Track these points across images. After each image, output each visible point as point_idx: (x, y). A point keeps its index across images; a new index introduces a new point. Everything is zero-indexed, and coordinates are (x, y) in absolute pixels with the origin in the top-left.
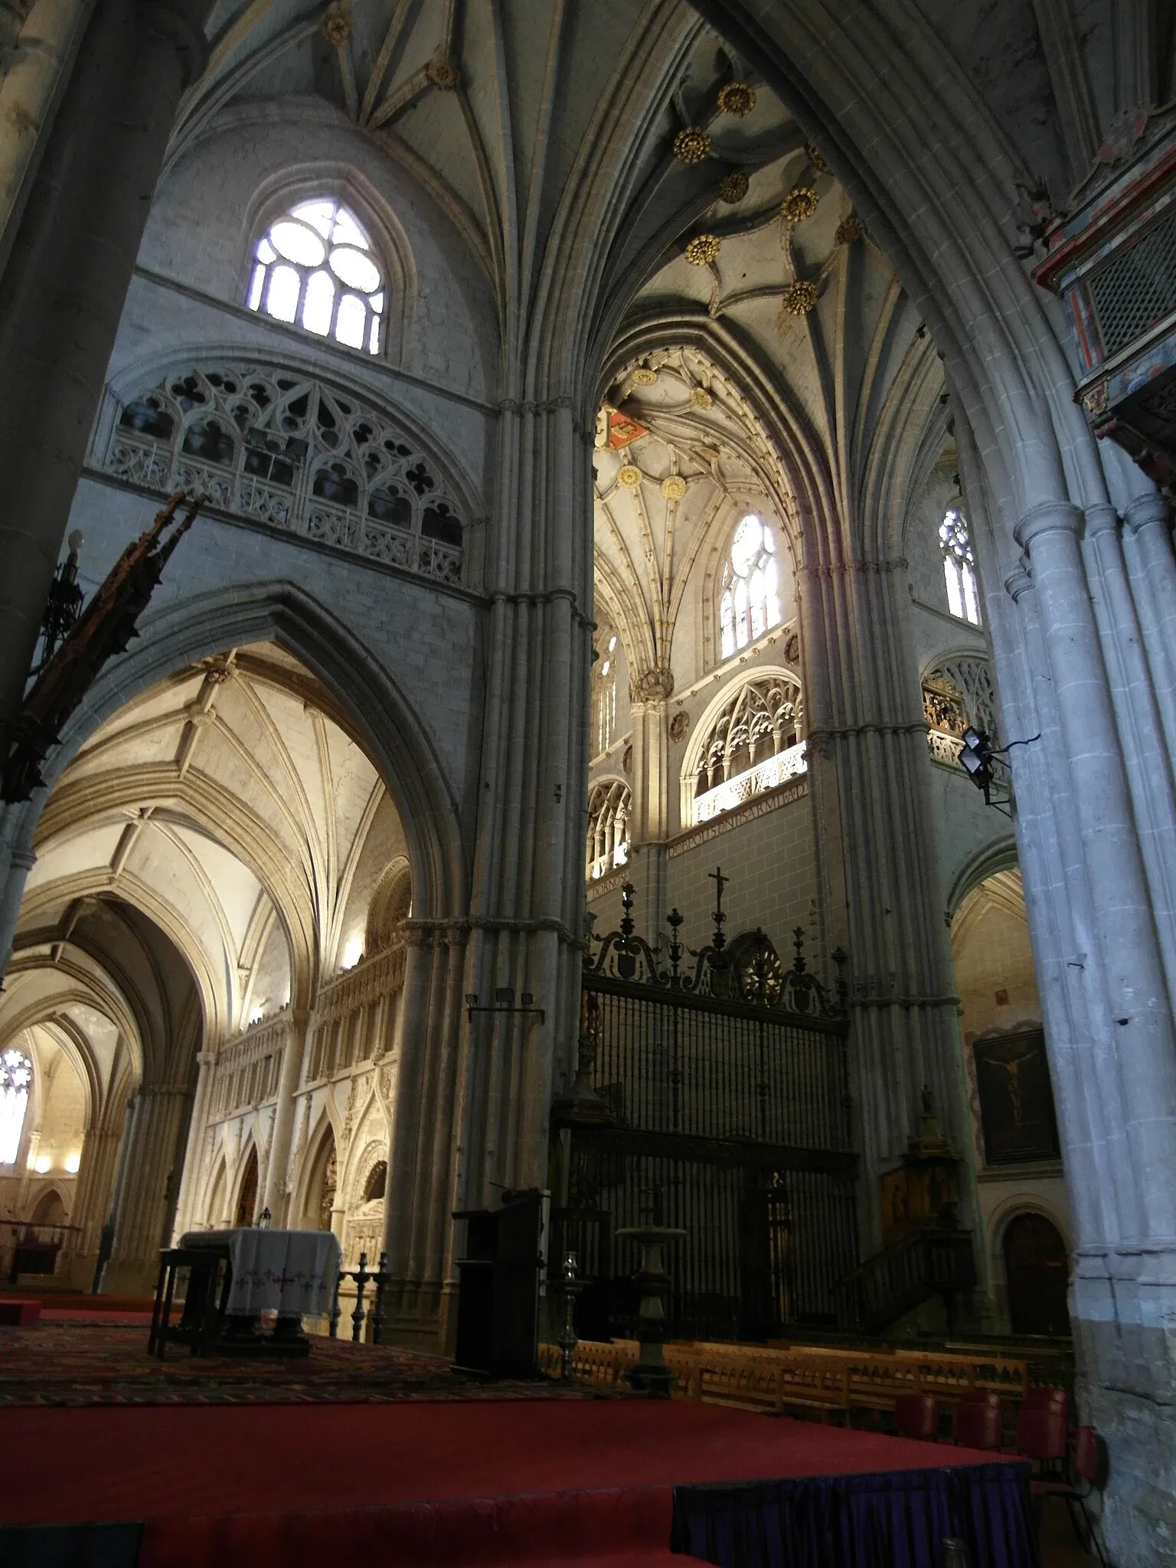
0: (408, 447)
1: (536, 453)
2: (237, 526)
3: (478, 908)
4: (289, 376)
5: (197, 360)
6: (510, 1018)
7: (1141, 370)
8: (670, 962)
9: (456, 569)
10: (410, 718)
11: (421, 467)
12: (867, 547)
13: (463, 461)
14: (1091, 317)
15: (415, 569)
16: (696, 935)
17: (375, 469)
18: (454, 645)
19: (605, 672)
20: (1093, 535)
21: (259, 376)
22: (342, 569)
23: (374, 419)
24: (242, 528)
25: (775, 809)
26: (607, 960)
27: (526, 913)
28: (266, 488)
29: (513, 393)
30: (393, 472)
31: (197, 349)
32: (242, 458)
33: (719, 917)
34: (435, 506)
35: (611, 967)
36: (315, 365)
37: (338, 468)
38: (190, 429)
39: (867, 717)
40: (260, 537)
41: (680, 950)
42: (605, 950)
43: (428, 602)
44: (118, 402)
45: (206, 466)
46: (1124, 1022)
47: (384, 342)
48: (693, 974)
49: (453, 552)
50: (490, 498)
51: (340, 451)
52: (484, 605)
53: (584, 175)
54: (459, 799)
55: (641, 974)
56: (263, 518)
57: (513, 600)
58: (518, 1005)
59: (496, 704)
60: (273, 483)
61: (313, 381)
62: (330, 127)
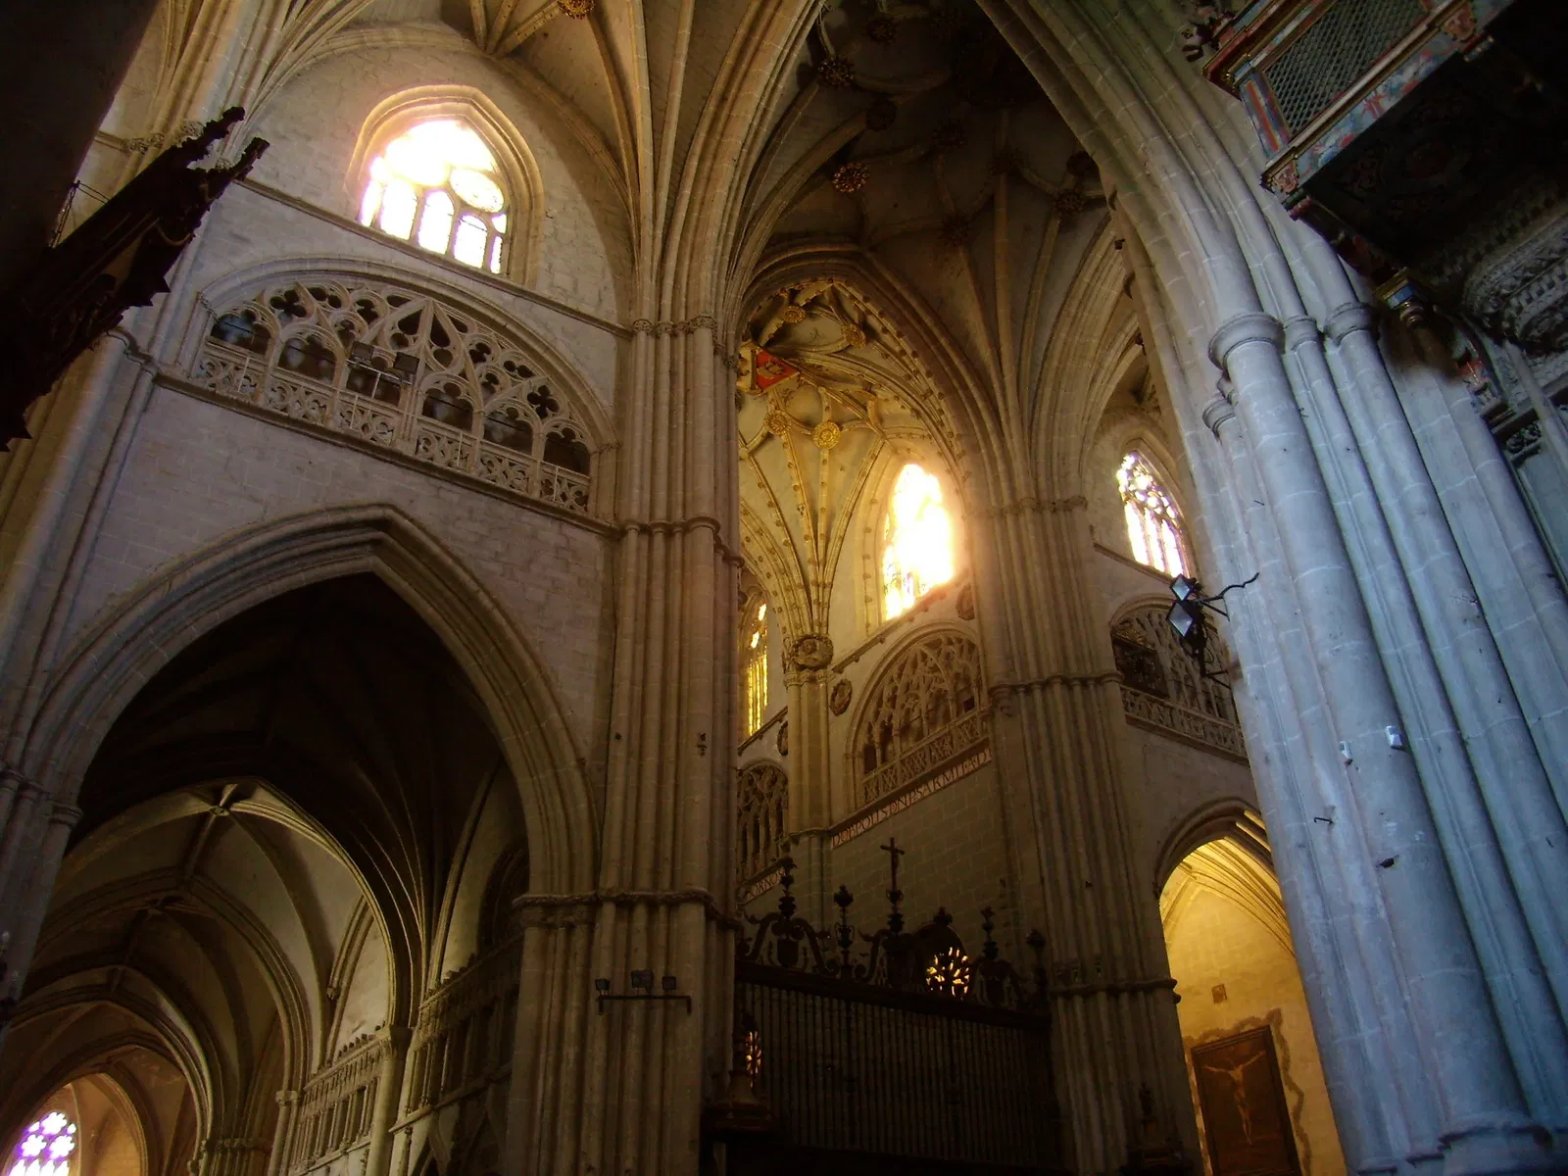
0: (530, 367)
1: (673, 374)
2: (335, 444)
3: (610, 881)
4: (400, 292)
5: (300, 272)
6: (649, 1009)
7: (1331, 141)
8: (839, 949)
9: (583, 499)
10: (529, 662)
11: (544, 390)
12: (1043, 484)
13: (591, 383)
14: (1271, 105)
15: (535, 495)
16: (868, 918)
17: (493, 391)
18: (579, 579)
19: (754, 644)
20: (1294, 348)
21: (367, 290)
22: (454, 494)
23: (494, 339)
24: (341, 446)
25: (954, 782)
26: (765, 945)
27: (665, 883)
28: (370, 407)
29: (647, 312)
30: (513, 394)
31: (301, 261)
32: (343, 375)
33: (895, 896)
34: (559, 431)
35: (770, 953)
36: (429, 280)
37: (452, 390)
38: (288, 346)
39: (1052, 668)
40: (360, 457)
41: (851, 934)
42: (761, 934)
43: (550, 531)
44: (209, 313)
45: (304, 383)
46: (1389, 863)
47: (507, 261)
48: (865, 962)
49: (578, 479)
50: (620, 423)
51: (454, 371)
52: (614, 536)
53: (723, 99)
54: (585, 752)
55: (805, 960)
56: (366, 437)
57: (645, 530)
58: (659, 991)
59: (626, 644)
60: (377, 402)
61: (427, 298)
62: (455, 53)
